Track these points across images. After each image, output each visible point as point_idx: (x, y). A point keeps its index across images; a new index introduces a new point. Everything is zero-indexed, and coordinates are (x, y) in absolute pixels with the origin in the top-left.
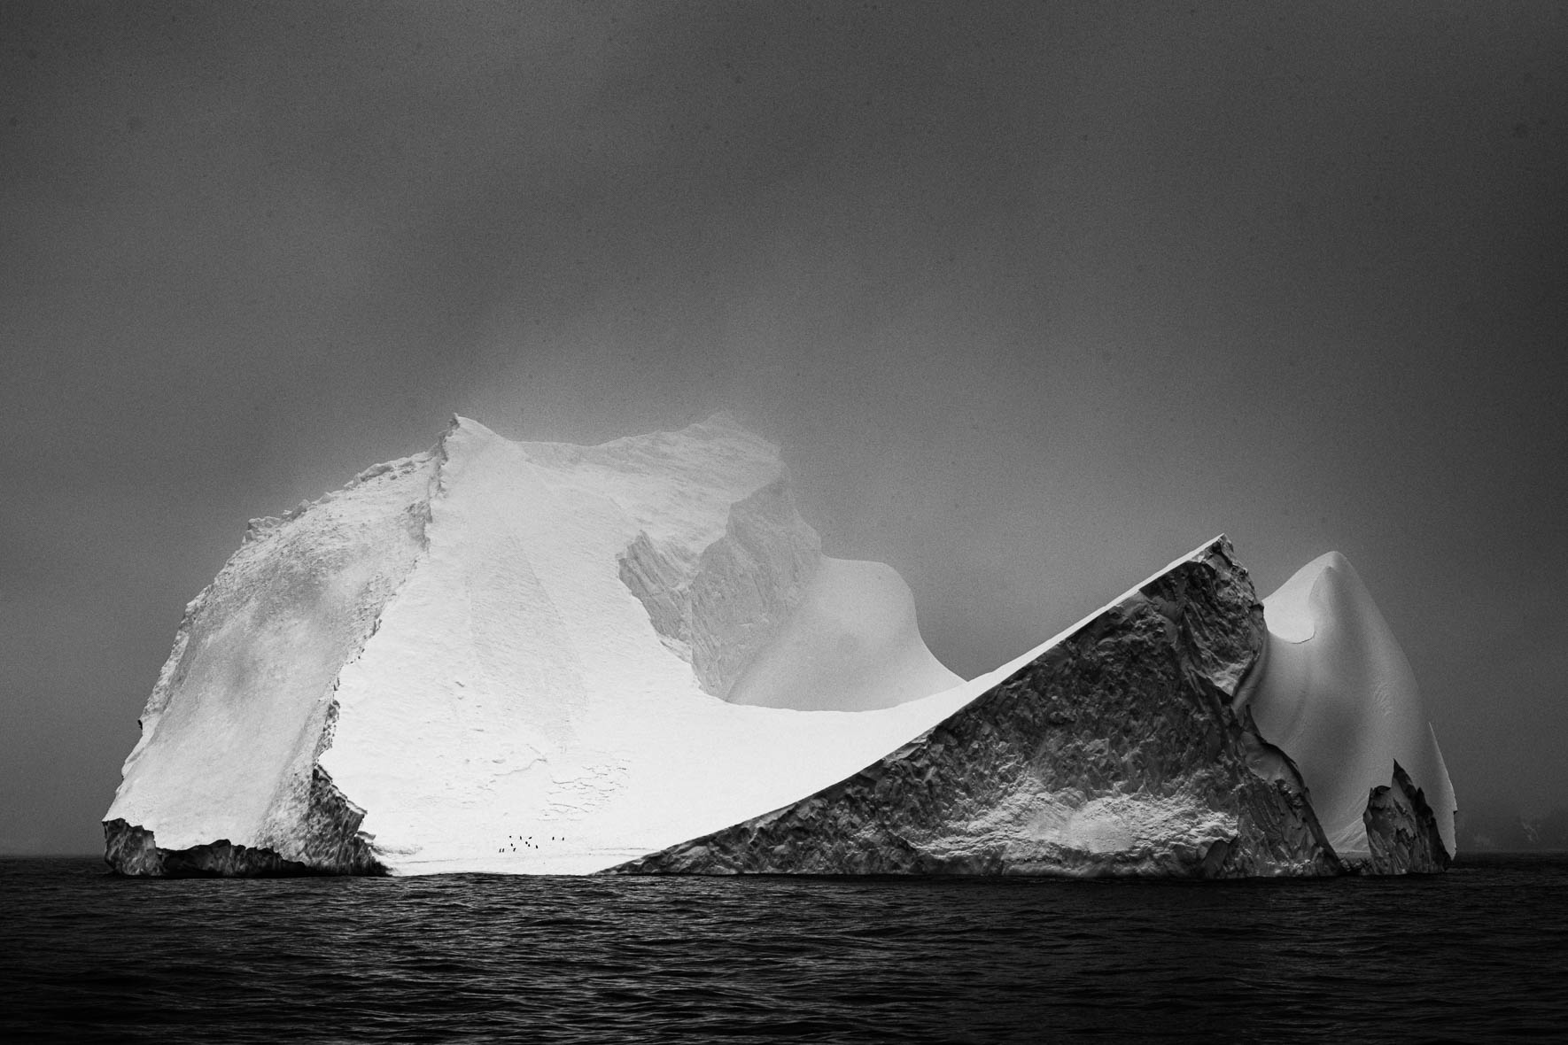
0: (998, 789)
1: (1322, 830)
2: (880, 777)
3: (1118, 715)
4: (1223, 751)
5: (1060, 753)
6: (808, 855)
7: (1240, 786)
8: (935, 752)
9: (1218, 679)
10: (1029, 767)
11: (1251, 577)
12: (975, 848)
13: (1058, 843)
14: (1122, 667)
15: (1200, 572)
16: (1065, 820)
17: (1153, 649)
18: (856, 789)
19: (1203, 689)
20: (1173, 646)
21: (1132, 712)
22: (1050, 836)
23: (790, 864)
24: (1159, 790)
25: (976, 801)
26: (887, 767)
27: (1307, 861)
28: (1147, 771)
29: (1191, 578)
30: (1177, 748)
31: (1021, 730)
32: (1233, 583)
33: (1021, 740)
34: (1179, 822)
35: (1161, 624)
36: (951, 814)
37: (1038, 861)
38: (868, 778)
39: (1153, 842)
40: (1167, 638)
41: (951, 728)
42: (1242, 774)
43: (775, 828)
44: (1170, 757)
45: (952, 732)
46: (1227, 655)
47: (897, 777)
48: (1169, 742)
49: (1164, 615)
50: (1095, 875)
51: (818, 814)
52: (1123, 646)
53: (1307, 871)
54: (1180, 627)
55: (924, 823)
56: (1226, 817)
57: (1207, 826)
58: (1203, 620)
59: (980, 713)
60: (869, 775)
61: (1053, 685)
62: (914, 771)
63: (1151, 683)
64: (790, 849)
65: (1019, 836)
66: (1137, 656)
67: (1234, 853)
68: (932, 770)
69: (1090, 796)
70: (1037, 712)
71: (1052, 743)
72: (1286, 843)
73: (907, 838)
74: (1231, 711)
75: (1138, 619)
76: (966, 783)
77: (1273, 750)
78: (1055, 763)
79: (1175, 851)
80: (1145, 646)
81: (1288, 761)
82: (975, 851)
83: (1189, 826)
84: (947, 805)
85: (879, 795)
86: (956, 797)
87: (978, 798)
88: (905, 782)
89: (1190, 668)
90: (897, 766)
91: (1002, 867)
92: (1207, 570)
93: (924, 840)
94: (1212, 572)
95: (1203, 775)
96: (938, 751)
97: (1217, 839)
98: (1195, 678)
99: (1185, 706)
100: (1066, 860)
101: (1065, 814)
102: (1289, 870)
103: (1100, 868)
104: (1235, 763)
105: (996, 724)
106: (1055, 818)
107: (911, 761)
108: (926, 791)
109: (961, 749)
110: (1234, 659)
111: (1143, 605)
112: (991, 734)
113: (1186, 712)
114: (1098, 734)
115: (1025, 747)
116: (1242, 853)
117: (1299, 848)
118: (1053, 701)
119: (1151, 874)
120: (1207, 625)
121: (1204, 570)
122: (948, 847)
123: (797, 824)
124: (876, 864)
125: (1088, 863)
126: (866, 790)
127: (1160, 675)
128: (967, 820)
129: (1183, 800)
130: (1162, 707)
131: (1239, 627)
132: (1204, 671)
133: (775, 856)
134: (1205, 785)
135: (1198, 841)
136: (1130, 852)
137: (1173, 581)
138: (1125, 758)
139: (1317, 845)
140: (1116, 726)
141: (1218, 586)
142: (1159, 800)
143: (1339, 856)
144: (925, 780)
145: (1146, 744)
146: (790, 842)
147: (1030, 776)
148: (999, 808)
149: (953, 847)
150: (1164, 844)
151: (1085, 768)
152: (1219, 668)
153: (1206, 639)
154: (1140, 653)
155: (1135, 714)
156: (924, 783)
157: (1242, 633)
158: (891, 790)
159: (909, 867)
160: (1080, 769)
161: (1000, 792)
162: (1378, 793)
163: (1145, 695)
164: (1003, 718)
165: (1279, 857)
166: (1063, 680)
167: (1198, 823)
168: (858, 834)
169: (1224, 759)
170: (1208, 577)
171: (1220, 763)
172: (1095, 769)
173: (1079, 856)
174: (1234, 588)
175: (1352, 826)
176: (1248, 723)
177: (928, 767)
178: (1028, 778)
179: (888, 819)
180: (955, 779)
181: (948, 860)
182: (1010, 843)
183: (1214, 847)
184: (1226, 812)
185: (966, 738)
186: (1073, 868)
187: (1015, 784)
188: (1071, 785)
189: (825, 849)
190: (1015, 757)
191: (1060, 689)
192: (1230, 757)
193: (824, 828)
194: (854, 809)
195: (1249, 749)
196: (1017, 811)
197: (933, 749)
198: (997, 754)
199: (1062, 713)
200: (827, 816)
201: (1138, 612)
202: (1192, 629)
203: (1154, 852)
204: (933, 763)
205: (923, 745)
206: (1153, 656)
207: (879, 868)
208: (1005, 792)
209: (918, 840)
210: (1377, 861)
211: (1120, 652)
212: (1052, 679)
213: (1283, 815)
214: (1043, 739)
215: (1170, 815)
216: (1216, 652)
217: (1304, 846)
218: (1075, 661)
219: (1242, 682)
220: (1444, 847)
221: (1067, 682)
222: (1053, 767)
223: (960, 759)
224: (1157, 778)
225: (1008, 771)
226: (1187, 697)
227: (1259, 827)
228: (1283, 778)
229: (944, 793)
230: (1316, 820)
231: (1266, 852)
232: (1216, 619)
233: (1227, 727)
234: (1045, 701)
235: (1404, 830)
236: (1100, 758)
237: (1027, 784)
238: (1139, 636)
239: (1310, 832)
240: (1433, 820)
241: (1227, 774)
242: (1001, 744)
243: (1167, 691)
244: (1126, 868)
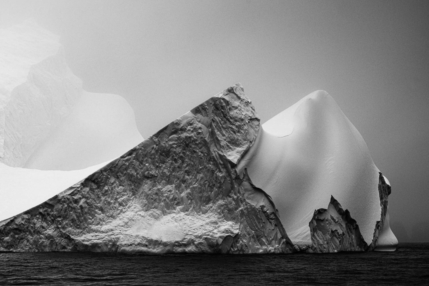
0: (118, 210)
1: (285, 230)
2: (56, 204)
3: (179, 173)
4: (232, 191)
5: (150, 192)
6: (21, 242)
7: (240, 209)
8: (84, 191)
9: (229, 155)
10: (135, 199)
11: (253, 104)
12: (104, 239)
13: (146, 237)
14: (181, 150)
15: (220, 102)
16: (151, 225)
17: (197, 140)
18: (44, 209)
19: (222, 160)
20: (206, 139)
21: (186, 171)
22: (143, 233)
23: (12, 246)
24: (199, 211)
25: (106, 216)
26: (59, 198)
27: (277, 246)
28: (193, 201)
29: (215, 105)
30: (209, 190)
31: (130, 180)
32: (240, 108)
33: (131, 185)
34: (208, 226)
35: (200, 128)
36: (93, 222)
37: (136, 245)
38: (50, 204)
39: (195, 236)
40: (203, 135)
41: (93, 179)
42: (242, 202)
43: (4, 229)
44: (205, 194)
45: (94, 182)
46: (235, 143)
47: (64, 204)
48: (205, 186)
49: (202, 123)
50: (164, 252)
51: (26, 221)
52: (181, 139)
53: (276, 251)
54: (210, 130)
55: (78, 226)
56: (233, 224)
57: (222, 228)
58: (222, 126)
59: (109, 172)
60: (51, 203)
61: (146, 158)
62: (73, 201)
63: (196, 157)
64: (11, 239)
65: (127, 233)
66: (188, 144)
67: (237, 242)
68: (83, 200)
69: (164, 213)
70: (138, 172)
71: (146, 187)
72: (266, 237)
73: (70, 234)
74: (235, 171)
75: (189, 126)
76: (101, 207)
77: (259, 191)
78: (147, 198)
79: (206, 241)
80: (192, 139)
81: (267, 196)
82: (104, 240)
83: (214, 228)
84: (91, 217)
85: (55, 213)
86: (96, 213)
87: (107, 214)
88: (69, 206)
89: (215, 150)
90: (65, 198)
91: (118, 248)
92: (224, 101)
93: (78, 234)
94: (227, 103)
95: (222, 203)
96: (86, 191)
97: (227, 235)
98: (217, 155)
99: (212, 169)
100: (150, 245)
101: (151, 222)
102: (267, 250)
103: (167, 249)
104: (238, 197)
105: (118, 178)
106: (146, 224)
107: (72, 196)
108: (79, 211)
109: (99, 190)
110: (238, 145)
111: (192, 118)
112: (115, 182)
113: (213, 172)
114: (169, 182)
115: (132, 189)
116: (241, 242)
117: (273, 239)
118: (146, 166)
119: (193, 252)
120: (224, 128)
121: (222, 101)
122: (91, 238)
123: (15, 227)
124: (54, 247)
125: (161, 246)
126: (49, 210)
127: (200, 153)
128: (101, 225)
129: (211, 215)
130: (201, 169)
131: (242, 129)
132: (222, 152)
133: (4, 242)
134: (222, 208)
135: (217, 236)
136: (182, 241)
137: (207, 107)
138: (183, 195)
139: (282, 238)
140: (178, 179)
141: (230, 109)
142: (199, 215)
143: (294, 243)
144: (79, 205)
145: (194, 187)
146: (11, 235)
147: (135, 203)
148: (118, 219)
149: (93, 238)
150: (200, 237)
151: (162, 199)
152: (230, 150)
153: (224, 135)
154: (190, 142)
155: (188, 173)
156: (78, 206)
157: (243, 132)
158: (62, 210)
159: (70, 248)
160: (160, 200)
161: (119, 211)
162: (320, 212)
163: (192, 163)
164: (121, 175)
165: (262, 244)
166: (151, 155)
167: (218, 227)
168: (46, 232)
169: (233, 195)
170: (224, 104)
171: (230, 197)
172: (167, 200)
173: (157, 243)
174: (240, 110)
175: (302, 228)
176: (246, 177)
177: (80, 199)
178: (134, 204)
179: (60, 224)
180: (96, 204)
181: (90, 245)
182: (122, 236)
183: (226, 239)
184: (234, 221)
185: (101, 184)
186: (154, 249)
187: (126, 207)
188: (155, 207)
189: (29, 239)
190: (127, 194)
191: (150, 160)
192: (235, 194)
193: (29, 228)
194: (44, 219)
195: (246, 190)
196: (126, 220)
197: (84, 190)
198: (117, 192)
199: (150, 172)
200: (30, 223)
201: (189, 122)
202: (216, 131)
203: (195, 241)
204: (84, 197)
205: (78, 188)
206: (196, 144)
207: (55, 248)
208: (121, 211)
209: (75, 235)
210: (319, 246)
211: (180, 142)
212: (146, 156)
213: (264, 223)
214: (141, 185)
215: (204, 223)
216: (229, 142)
217: (275, 238)
218: (157, 146)
219: (243, 157)
220: (363, 239)
221: (153, 157)
222: (146, 199)
223: (98, 195)
224: (199, 205)
225: (123, 201)
226: (214, 164)
227: (251, 229)
228: (264, 205)
229: (89, 211)
230: (282, 226)
231: (255, 241)
232: (229, 126)
233: (234, 179)
234: (142, 166)
235: (336, 230)
236: (169, 194)
237: (133, 207)
238: (189, 134)
239: (279, 232)
240: (357, 226)
241: (234, 202)
242: (121, 187)
243: (204, 161)
244: (180, 249)
